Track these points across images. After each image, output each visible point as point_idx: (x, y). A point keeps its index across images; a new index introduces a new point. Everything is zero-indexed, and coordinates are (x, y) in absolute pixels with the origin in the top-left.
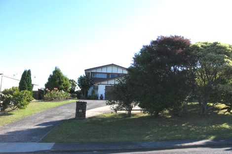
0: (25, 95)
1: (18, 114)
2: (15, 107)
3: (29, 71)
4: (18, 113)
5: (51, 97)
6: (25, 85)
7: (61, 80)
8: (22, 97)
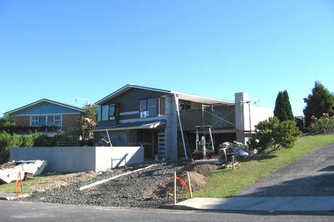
0: (289, 128)
1: (283, 156)
2: (277, 146)
3: (285, 93)
4: (283, 154)
5: (320, 128)
6: (283, 114)
7: (328, 101)
8: (286, 131)
